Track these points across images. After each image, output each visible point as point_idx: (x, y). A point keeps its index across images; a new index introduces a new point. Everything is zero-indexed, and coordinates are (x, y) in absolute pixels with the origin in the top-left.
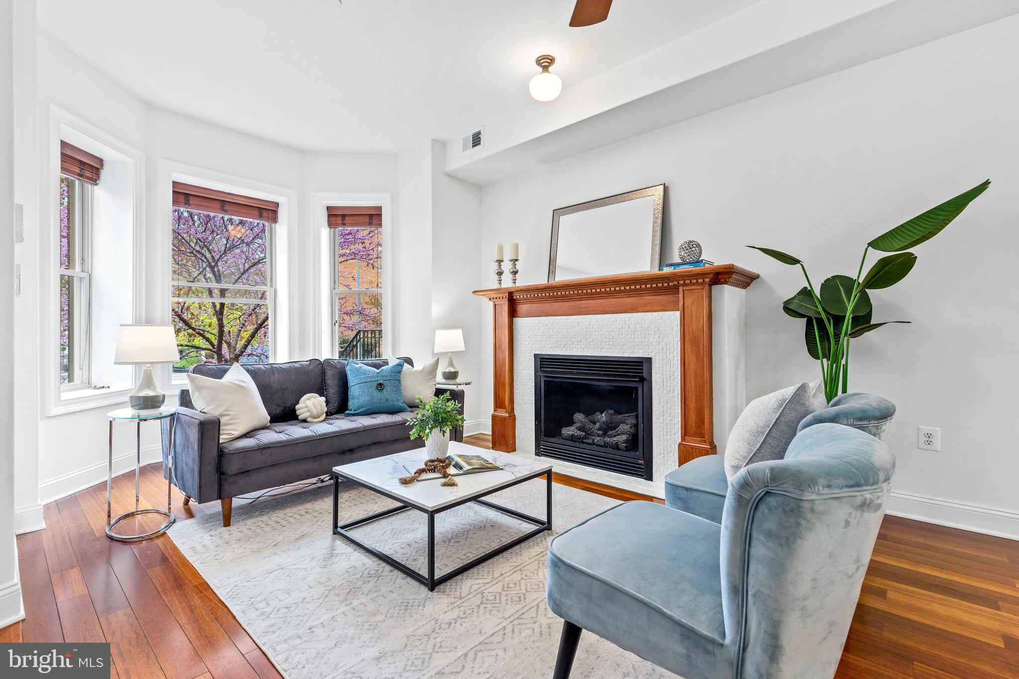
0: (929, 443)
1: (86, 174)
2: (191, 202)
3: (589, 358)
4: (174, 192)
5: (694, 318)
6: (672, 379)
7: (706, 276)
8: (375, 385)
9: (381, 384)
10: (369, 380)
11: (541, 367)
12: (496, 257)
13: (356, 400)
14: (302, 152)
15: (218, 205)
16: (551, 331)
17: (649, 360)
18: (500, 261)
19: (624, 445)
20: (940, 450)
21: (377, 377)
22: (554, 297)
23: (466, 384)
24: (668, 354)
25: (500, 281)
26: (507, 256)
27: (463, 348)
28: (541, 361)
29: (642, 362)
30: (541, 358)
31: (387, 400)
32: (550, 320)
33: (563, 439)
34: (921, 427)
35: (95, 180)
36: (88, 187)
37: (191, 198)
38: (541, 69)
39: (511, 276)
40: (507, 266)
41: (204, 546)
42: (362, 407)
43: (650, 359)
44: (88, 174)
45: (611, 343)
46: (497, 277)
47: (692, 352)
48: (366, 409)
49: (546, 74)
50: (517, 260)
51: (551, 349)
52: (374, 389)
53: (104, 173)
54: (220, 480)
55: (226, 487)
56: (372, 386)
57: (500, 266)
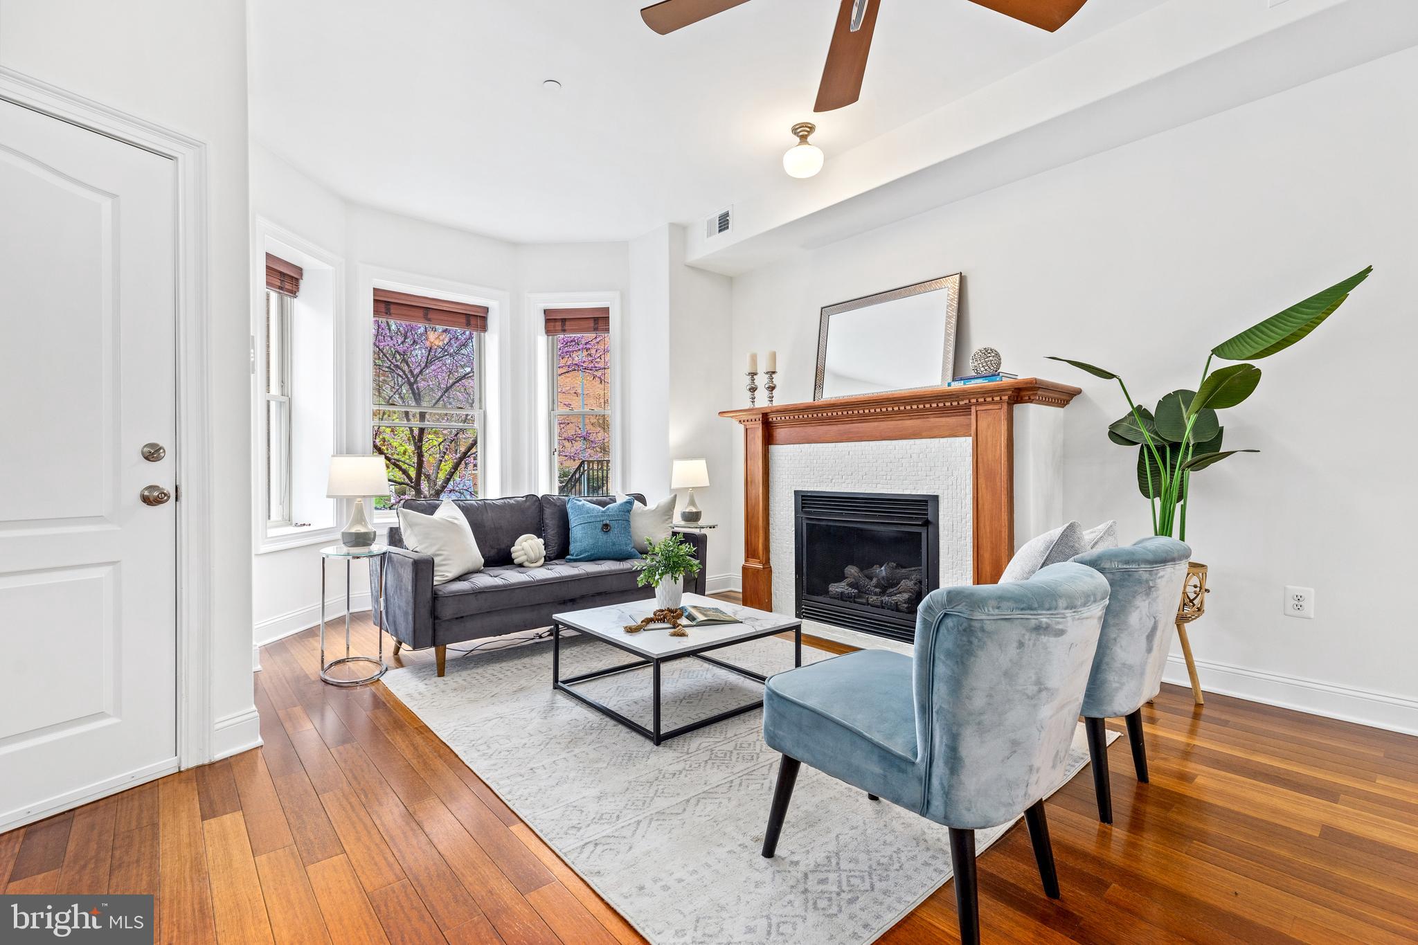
0: (1299, 608)
1: (286, 287)
2: (392, 311)
3: (862, 496)
4: (374, 300)
5: (990, 444)
6: (963, 522)
7: (1003, 393)
8: (600, 526)
9: (606, 525)
10: (593, 520)
11: (803, 507)
12: (748, 369)
13: (579, 544)
14: (514, 245)
15: (420, 313)
16: (815, 461)
17: (935, 499)
18: (753, 374)
19: (906, 605)
20: (1312, 616)
21: (602, 516)
22: (819, 419)
23: (711, 528)
24: (958, 490)
25: (753, 398)
26: (762, 368)
27: (708, 485)
28: (803, 500)
29: (926, 501)
30: (802, 496)
31: (614, 544)
32: (814, 448)
33: (831, 598)
34: (1289, 587)
35: (294, 292)
36: (288, 299)
37: (392, 307)
38: (798, 140)
39: (767, 393)
40: (761, 381)
41: (420, 693)
42: (586, 552)
43: (937, 497)
44: (288, 286)
45: (889, 477)
46: (749, 393)
47: (987, 489)
48: (589, 554)
49: (804, 147)
50: (774, 372)
51: (816, 484)
52: (599, 530)
53: (303, 284)
54: (434, 624)
55: (441, 634)
56: (596, 527)
57: (753, 380)
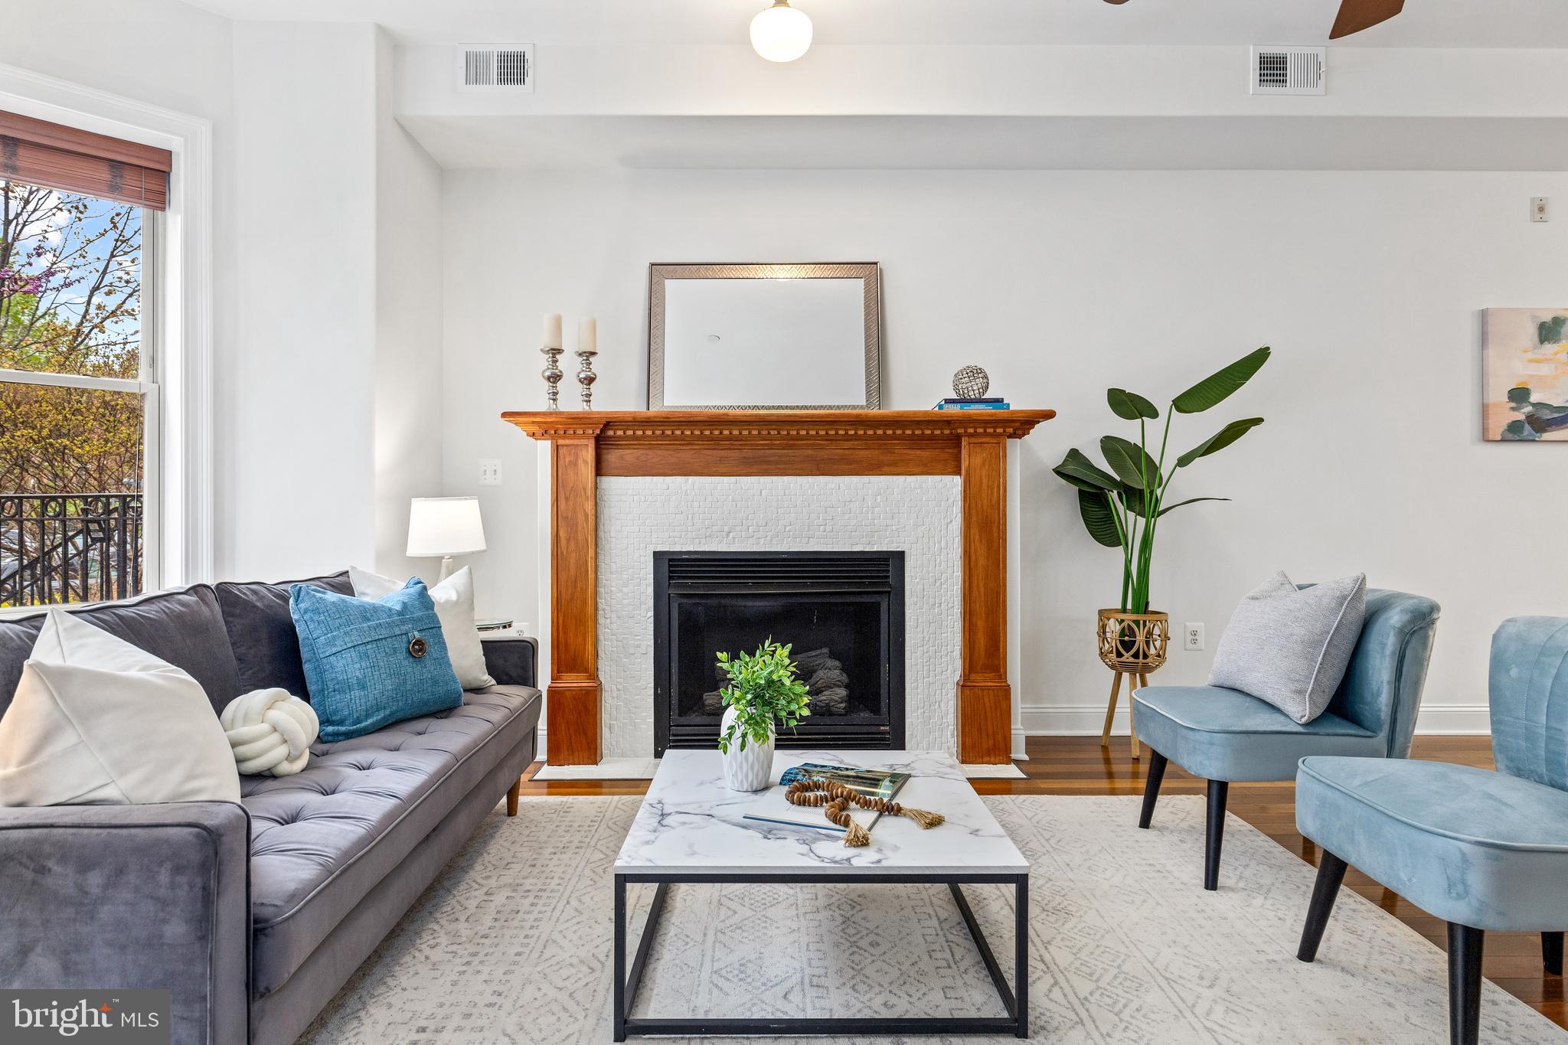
5: (985, 486)
6: (938, 584)
8: (401, 645)
9: (419, 642)
10: (384, 633)
11: (670, 578)
12: (547, 341)
13: (356, 693)
16: (696, 504)
17: (900, 556)
18: (556, 352)
19: (843, 705)
20: (1203, 648)
21: (403, 622)
22: (711, 439)
24: (931, 544)
25: (554, 394)
26: (571, 345)
27: (481, 545)
28: (670, 566)
29: (887, 560)
30: (670, 560)
31: (435, 682)
32: (693, 484)
33: (709, 715)
34: (1187, 623)
39: (580, 388)
40: (570, 365)
42: (378, 710)
43: (903, 553)
45: (829, 528)
46: (546, 384)
47: (981, 541)
48: (387, 712)
50: (593, 354)
51: (697, 541)
52: (402, 655)
56: (395, 650)
57: (555, 362)
